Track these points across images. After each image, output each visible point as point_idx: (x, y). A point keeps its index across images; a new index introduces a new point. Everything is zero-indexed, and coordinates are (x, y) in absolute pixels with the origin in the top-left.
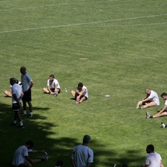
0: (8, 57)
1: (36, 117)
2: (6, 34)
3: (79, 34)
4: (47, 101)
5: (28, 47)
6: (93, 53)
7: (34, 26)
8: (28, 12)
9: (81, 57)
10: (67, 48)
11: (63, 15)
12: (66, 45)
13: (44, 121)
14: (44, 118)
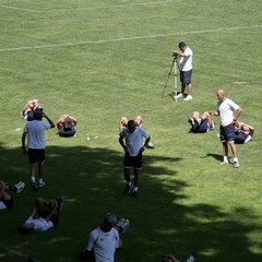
0: (123, 78)
1: (162, 171)
2: (122, 43)
3: (235, 44)
4: (179, 148)
5: (154, 64)
6: (255, 74)
7: (164, 32)
8: (157, 9)
9: (236, 79)
10: (215, 66)
11: (211, 14)
12: (213, 61)
13: (174, 178)
14: (173, 173)
